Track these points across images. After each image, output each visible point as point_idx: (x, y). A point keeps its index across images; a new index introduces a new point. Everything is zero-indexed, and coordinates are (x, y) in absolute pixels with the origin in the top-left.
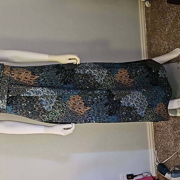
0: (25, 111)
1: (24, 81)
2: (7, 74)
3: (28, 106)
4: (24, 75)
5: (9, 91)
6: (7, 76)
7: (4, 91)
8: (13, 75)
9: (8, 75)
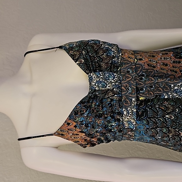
0: (173, 130)
1: (162, 71)
2: (129, 59)
3: (177, 120)
4: (161, 58)
5: (138, 90)
6: (130, 62)
7: (129, 89)
8: (141, 59)
9: (132, 60)
